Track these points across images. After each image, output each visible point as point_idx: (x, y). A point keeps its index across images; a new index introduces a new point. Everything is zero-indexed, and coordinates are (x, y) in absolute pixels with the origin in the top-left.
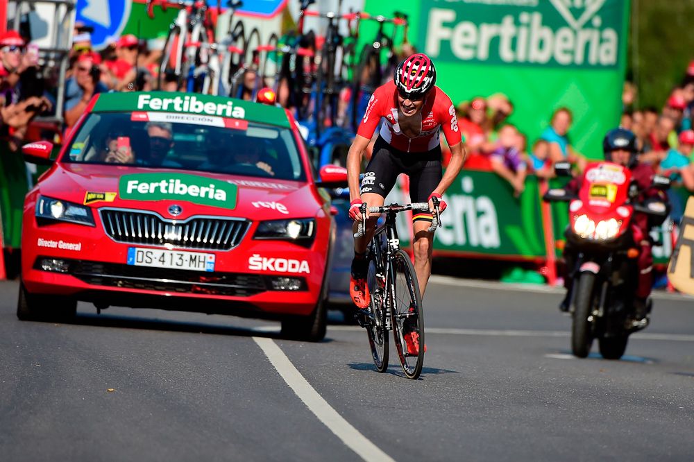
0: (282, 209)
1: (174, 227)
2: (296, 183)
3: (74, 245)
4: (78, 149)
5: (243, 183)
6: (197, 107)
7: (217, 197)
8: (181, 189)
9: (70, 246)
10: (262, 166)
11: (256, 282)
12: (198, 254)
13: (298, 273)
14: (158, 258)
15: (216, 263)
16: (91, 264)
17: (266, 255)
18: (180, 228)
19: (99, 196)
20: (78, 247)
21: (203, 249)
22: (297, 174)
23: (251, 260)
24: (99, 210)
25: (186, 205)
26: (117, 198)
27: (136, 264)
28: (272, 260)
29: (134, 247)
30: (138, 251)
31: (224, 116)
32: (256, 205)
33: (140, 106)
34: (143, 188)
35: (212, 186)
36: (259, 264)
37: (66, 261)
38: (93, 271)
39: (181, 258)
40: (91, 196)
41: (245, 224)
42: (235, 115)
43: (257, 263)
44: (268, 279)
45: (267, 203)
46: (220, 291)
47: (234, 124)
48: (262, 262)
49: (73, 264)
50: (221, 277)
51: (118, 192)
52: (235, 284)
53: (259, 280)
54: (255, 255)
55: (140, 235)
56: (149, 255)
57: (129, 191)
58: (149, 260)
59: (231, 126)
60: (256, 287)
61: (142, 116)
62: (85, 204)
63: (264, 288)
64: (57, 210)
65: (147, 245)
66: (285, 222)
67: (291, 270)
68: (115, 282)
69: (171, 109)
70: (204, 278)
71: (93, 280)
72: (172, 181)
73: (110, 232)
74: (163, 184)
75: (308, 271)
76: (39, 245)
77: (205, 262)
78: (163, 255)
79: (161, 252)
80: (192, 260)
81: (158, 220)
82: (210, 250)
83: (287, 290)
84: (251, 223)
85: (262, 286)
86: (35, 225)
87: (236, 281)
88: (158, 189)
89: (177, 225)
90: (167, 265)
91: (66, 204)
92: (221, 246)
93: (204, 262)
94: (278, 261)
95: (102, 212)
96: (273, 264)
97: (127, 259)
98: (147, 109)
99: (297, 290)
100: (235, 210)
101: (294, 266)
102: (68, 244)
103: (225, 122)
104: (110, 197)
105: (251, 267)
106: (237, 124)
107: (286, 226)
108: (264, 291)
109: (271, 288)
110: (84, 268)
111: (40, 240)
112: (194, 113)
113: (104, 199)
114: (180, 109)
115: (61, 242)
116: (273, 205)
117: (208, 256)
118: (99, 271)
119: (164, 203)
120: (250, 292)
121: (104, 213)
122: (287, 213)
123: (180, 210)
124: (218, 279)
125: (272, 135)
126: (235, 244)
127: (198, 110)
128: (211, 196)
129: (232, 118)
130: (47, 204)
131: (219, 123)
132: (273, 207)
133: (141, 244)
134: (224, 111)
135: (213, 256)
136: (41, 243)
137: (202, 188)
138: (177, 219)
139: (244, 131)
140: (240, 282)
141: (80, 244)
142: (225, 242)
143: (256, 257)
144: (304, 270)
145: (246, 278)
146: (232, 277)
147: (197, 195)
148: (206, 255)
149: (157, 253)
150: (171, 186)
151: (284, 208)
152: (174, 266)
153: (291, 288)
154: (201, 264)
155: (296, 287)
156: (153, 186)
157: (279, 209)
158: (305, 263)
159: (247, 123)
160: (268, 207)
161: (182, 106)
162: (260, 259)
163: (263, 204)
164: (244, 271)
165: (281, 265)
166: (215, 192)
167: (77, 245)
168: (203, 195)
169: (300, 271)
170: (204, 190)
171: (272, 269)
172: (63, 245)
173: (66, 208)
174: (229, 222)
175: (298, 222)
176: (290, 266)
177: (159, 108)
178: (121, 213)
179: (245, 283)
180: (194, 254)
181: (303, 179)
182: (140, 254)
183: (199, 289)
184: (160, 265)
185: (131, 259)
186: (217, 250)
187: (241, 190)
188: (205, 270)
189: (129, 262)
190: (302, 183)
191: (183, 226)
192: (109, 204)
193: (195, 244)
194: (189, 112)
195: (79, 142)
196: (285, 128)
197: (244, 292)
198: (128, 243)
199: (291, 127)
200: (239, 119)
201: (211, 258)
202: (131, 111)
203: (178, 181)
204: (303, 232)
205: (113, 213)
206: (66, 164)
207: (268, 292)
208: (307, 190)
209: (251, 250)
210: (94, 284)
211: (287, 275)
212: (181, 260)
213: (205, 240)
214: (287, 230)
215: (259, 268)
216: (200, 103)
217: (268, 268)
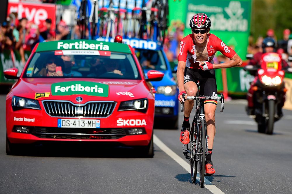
0: (131, 95)
1: (79, 108)
2: (136, 81)
3: (31, 119)
4: (30, 71)
5: (111, 83)
6: (86, 46)
7: (99, 92)
8: (81, 89)
11: (121, 132)
12: (92, 120)
13: (141, 126)
14: (73, 124)
15: (101, 124)
16: (40, 128)
17: (125, 118)
18: (82, 108)
19: (42, 95)
20: (33, 120)
21: (94, 118)
22: (136, 76)
23: (118, 121)
24: (42, 102)
25: (85, 96)
26: (50, 95)
27: (62, 127)
28: (128, 120)
29: (61, 119)
30: (63, 121)
31: (99, 50)
32: (118, 94)
33: (59, 48)
34: (63, 89)
35: (96, 86)
36: (122, 123)
37: (28, 127)
38: (41, 131)
39: (83, 123)
40: (38, 95)
41: (114, 104)
42: (104, 49)
43: (121, 123)
44: (126, 130)
45: (124, 92)
46: (104, 137)
47: (104, 53)
48: (123, 122)
49: (31, 129)
50: (104, 130)
51: (51, 92)
52: (111, 133)
53: (122, 131)
54: (119, 119)
55: (63, 113)
56: (68, 122)
57: (56, 91)
58: (68, 125)
59: (103, 54)
60: (121, 134)
61: (60, 53)
62: (35, 99)
63: (125, 134)
64: (22, 103)
65: (67, 117)
66: (133, 101)
67: (137, 125)
68: (52, 136)
69: (73, 48)
70: (95, 132)
71: (41, 136)
72: (77, 85)
73: (48, 112)
74: (72, 87)
75: (145, 124)
76: (14, 120)
77: (96, 124)
78: (75, 122)
79: (74, 120)
80: (89, 123)
81: (71, 105)
82: (98, 118)
83: (136, 134)
84: (116, 103)
85: (124, 134)
86: (12, 111)
87: (111, 132)
88: (70, 89)
89: (81, 107)
90: (77, 126)
91: (26, 99)
92: (103, 115)
93: (95, 124)
94: (131, 120)
95: (44, 102)
96: (128, 122)
97: (57, 125)
98: (62, 49)
99: (141, 134)
100: (108, 97)
101: (138, 122)
102: (28, 119)
103: (100, 53)
104: (47, 95)
105: (118, 125)
106: (106, 53)
107: (133, 103)
108: (125, 136)
109: (128, 134)
110: (37, 130)
111: (14, 117)
112: (85, 49)
113: (44, 96)
114: (77, 48)
115: (25, 118)
116: (127, 93)
117: (97, 121)
118: (44, 131)
119: (73, 96)
120: (118, 137)
121: (45, 103)
122: (133, 96)
123: (81, 99)
124: (102, 131)
125: (123, 57)
126: (110, 113)
127: (87, 48)
128: (96, 91)
129: (103, 50)
130: (17, 100)
131: (97, 53)
132: (127, 95)
133: (64, 117)
134: (99, 47)
135: (99, 121)
136: (15, 119)
137: (92, 87)
138: (81, 103)
139: (109, 57)
140: (113, 132)
141: (34, 119)
142: (105, 113)
143: (120, 120)
144: (144, 124)
145: (116, 130)
146: (109, 130)
147: (89, 91)
148: (96, 120)
149: (72, 121)
150: (76, 88)
151: (132, 94)
152: (81, 127)
153: (138, 133)
154: (94, 125)
155: (140, 133)
156: (68, 88)
158: (144, 121)
159: (110, 52)
160: (124, 94)
161: (78, 46)
162: (122, 120)
163: (122, 93)
164: (115, 127)
165: (132, 122)
166: (98, 89)
167: (33, 119)
168: (92, 91)
169: (142, 125)
170: (92, 88)
171: (128, 125)
172: (26, 120)
173: (26, 101)
174: (106, 104)
175: (140, 101)
176: (137, 123)
177: (67, 48)
178: (53, 102)
179: (116, 133)
180: (90, 120)
181: (139, 78)
182: (64, 122)
183: (93, 137)
184: (73, 127)
185: (59, 125)
186: (101, 118)
187: (110, 86)
188: (95, 127)
189: (58, 126)
190: (139, 81)
191: (84, 107)
192: (47, 98)
193: (90, 115)
194: (82, 49)
195: (31, 67)
196: (128, 54)
197: (116, 137)
198: (57, 117)
199: (132, 53)
200: (106, 51)
201: (98, 121)
202: (55, 51)
203: (80, 85)
204: (142, 105)
205: (49, 102)
207: (127, 136)
208: (142, 84)
209: (117, 116)
210: (42, 138)
211: (136, 127)
212: (84, 124)
213: (95, 113)
214: (134, 106)
215: (122, 125)
216: (87, 45)
217: (126, 124)
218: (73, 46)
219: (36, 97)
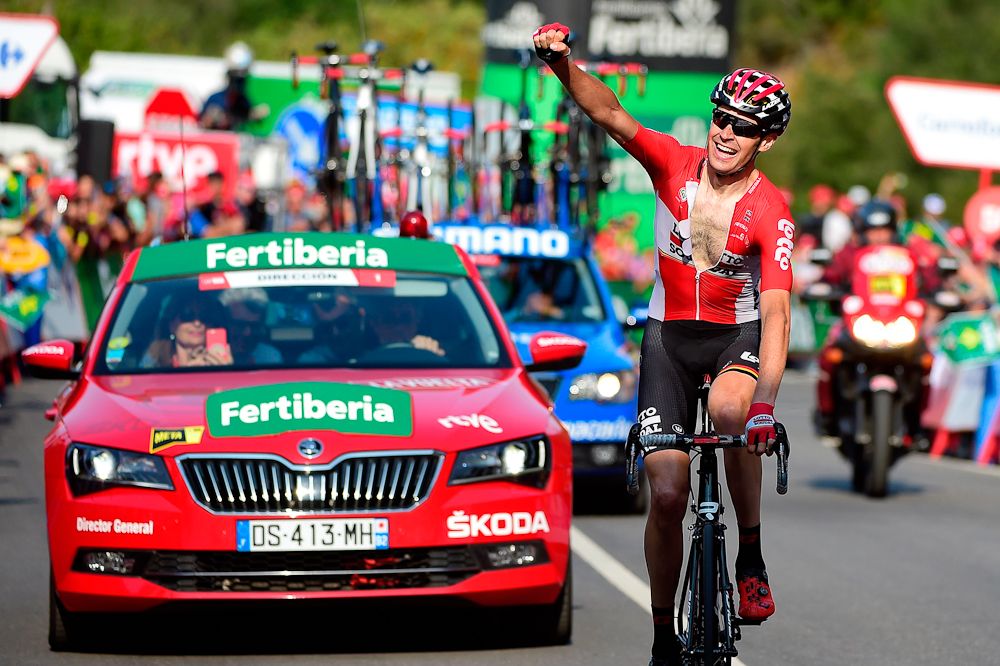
0: (490, 425)
1: (311, 478)
2: (491, 372)
3: (141, 525)
4: (117, 349)
5: (412, 383)
6: (306, 255)
7: (378, 418)
8: (315, 409)
9: (135, 528)
10: (423, 343)
11: (462, 558)
12: (358, 522)
13: (530, 534)
14: (290, 536)
15: (390, 534)
16: (175, 556)
17: (478, 510)
18: (323, 479)
19: (174, 436)
20: (148, 528)
21: (366, 512)
22: (492, 354)
23: (451, 522)
24: (178, 461)
25: (328, 437)
26: (206, 435)
27: (253, 549)
28: (486, 517)
29: (246, 520)
30: (254, 527)
31: (353, 267)
32: (446, 423)
33: (211, 264)
34: (249, 414)
35: (367, 398)
36: (465, 527)
37: (128, 554)
38: (179, 568)
39: (329, 532)
40: (160, 437)
41: (433, 460)
42: (372, 263)
43: (462, 526)
44: (480, 550)
45: (465, 418)
46: (401, 581)
47: (374, 279)
48: (469, 523)
49: (140, 558)
50: (402, 556)
51: (205, 424)
52: (428, 566)
53: (467, 554)
54: (456, 513)
55: (254, 497)
56: (274, 530)
57: (225, 421)
58: (274, 540)
59: (367, 282)
60: (463, 568)
61: (217, 281)
62: (152, 451)
63: (477, 568)
64: (104, 467)
65: (268, 513)
66: (497, 448)
67: (519, 531)
68: (218, 583)
69: (263, 264)
70: (372, 562)
71: (179, 583)
72: (297, 396)
73: (201, 498)
74: (283, 404)
75: (545, 527)
76: (79, 528)
77: (372, 533)
78: (298, 529)
79: (293, 524)
80: (350, 532)
81: (283, 469)
82: (379, 511)
83: (514, 565)
84: (442, 458)
85: (473, 565)
86: (69, 497)
87: (426, 560)
88: (274, 413)
89: (313, 473)
90: (307, 546)
91: (117, 453)
92: (397, 503)
93: (370, 534)
94: (496, 517)
95: (183, 462)
96: (488, 524)
97: (237, 542)
98: (223, 268)
99: (531, 563)
100: (412, 436)
101: (522, 523)
102: (130, 524)
103: (358, 277)
104: (194, 436)
105: (452, 535)
106: (378, 277)
107: (500, 455)
108: (476, 572)
109: (487, 565)
110: (162, 564)
111: (79, 520)
112: (303, 267)
113: (184, 439)
114: (278, 263)
115: (117, 521)
116: (475, 421)
117: (376, 522)
118: (189, 567)
119: (289, 438)
120: (455, 576)
121: (188, 464)
122: (499, 431)
123: (318, 447)
124: (398, 560)
125: (438, 290)
126: (421, 496)
127: (310, 261)
128: (368, 417)
129: (367, 268)
130: (85, 457)
131: (348, 279)
132: (476, 425)
133: (257, 513)
134: (353, 257)
135: (385, 522)
136: (83, 525)
137: (351, 404)
138: (313, 463)
139: (392, 289)
140: (435, 563)
141: (151, 523)
143: (459, 516)
144: (540, 527)
145: (444, 555)
146: (420, 555)
147: (343, 417)
148: (372, 521)
149: (287, 527)
150: (297, 406)
151: (495, 423)
152: (319, 547)
153: (520, 561)
154: (366, 538)
155: (530, 559)
156: (266, 408)
157: (486, 426)
158: (540, 515)
159: (394, 274)
160: (466, 424)
161: (280, 256)
162: (466, 518)
163: (457, 420)
164: (441, 543)
165: (502, 524)
166: (374, 410)
167: (146, 525)
168: (353, 416)
169: (534, 530)
170: (354, 406)
171: (486, 532)
172: (121, 527)
173: (118, 462)
174: (405, 460)
175: (522, 445)
176: (517, 523)
177: (243, 264)
178: (216, 463)
179: (445, 563)
180: (351, 523)
181: (505, 363)
182: (259, 531)
183: (364, 581)
184: (294, 547)
185: (243, 541)
186: (389, 511)
187: (414, 394)
188: (372, 547)
189: (240, 547)
190: (498, 372)
191: (328, 474)
192: (194, 448)
193: (351, 504)
194: (293, 267)
195: (118, 336)
196: (457, 276)
197: (445, 578)
198: (234, 514)
199: (467, 272)
200: (379, 269)
201: (381, 525)
202: (198, 274)
203: (308, 396)
204: (531, 461)
205: (203, 463)
206: (103, 379)
207: (484, 572)
208: (514, 381)
209: (448, 505)
210: (183, 591)
211: (513, 540)
212: (330, 535)
213: (368, 496)
214: (502, 462)
215: (464, 534)
216: (310, 249)
217: (480, 532)
218: (263, 257)
219: (155, 446)
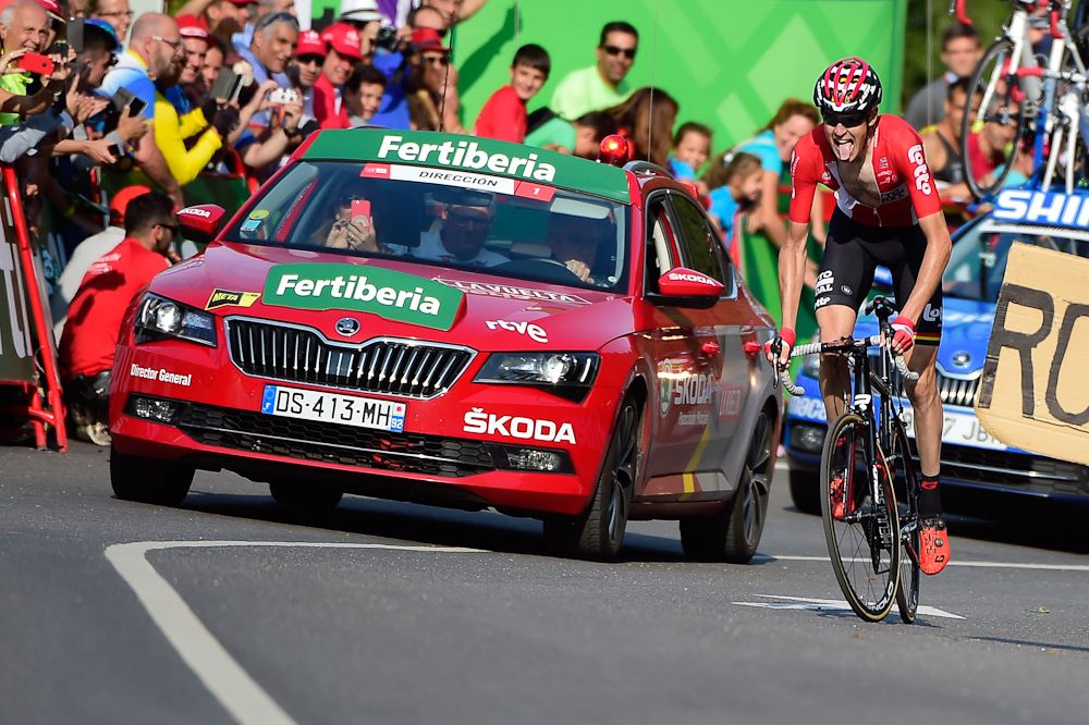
0: (537, 334)
1: (341, 355)
3: (182, 377)
4: (256, 219)
6: (476, 159)
7: (423, 308)
8: (366, 292)
9: (175, 379)
11: (475, 453)
12: (377, 402)
13: (554, 442)
14: (312, 406)
15: (405, 419)
16: (205, 410)
17: (498, 410)
18: (352, 357)
19: (230, 297)
20: (186, 381)
21: (387, 394)
23: (468, 417)
24: (226, 321)
26: (258, 302)
27: (276, 413)
28: (506, 419)
29: (275, 385)
30: (281, 392)
32: (491, 325)
33: (382, 154)
34: (304, 288)
35: (419, 290)
36: (483, 424)
37: (174, 403)
38: (208, 421)
39: (348, 408)
40: (218, 297)
41: (462, 356)
43: (477, 422)
44: (500, 451)
45: (513, 323)
46: (414, 467)
47: (532, 191)
48: (487, 420)
49: (181, 405)
50: (417, 441)
51: (262, 292)
52: (439, 455)
53: (482, 451)
54: (474, 409)
55: (285, 365)
56: (298, 398)
57: (281, 291)
58: (297, 408)
59: (524, 194)
60: (475, 463)
61: (381, 170)
62: (207, 309)
63: (490, 465)
64: (167, 320)
65: (295, 382)
66: (541, 356)
67: (539, 436)
70: (387, 443)
71: (206, 436)
72: (354, 278)
73: (236, 357)
74: (338, 282)
75: (571, 439)
76: (134, 374)
77: (390, 415)
78: (320, 401)
79: (318, 395)
80: (368, 411)
81: (317, 341)
82: (399, 395)
85: (487, 462)
87: (439, 449)
88: (327, 289)
89: (348, 351)
90: (326, 418)
91: (183, 309)
92: (418, 390)
93: (387, 416)
95: (229, 322)
96: (507, 425)
97: (261, 404)
98: (393, 160)
99: (554, 471)
100: (451, 332)
101: (545, 430)
102: (172, 375)
103: (517, 187)
104: (247, 300)
105: (466, 429)
106: (537, 191)
107: (544, 364)
108: (491, 469)
110: (194, 416)
111: (133, 366)
112: (470, 170)
113: (238, 301)
114: (447, 162)
115: (163, 371)
116: (522, 327)
117: (394, 405)
118: (216, 422)
120: (465, 469)
121: (234, 325)
122: (545, 341)
123: (355, 327)
124: (412, 445)
125: (599, 213)
126: (445, 384)
127: (477, 166)
128: (413, 306)
129: (532, 181)
132: (522, 331)
133: (285, 380)
134: (522, 168)
135: (403, 406)
136: (136, 371)
137: (402, 293)
138: (346, 340)
139: (547, 204)
140: (448, 453)
141: (189, 376)
142: (425, 385)
143: (478, 412)
144: (566, 438)
145: (457, 447)
146: (433, 443)
147: (390, 303)
148: (391, 404)
149: (311, 397)
150: (350, 287)
151: (543, 333)
152: (337, 420)
153: (541, 467)
154: (383, 419)
155: (552, 467)
156: (321, 284)
157: (532, 333)
158: (567, 427)
159: (555, 191)
160: (512, 329)
161: (451, 156)
162: (485, 416)
163: (504, 325)
164: (456, 434)
165: (522, 428)
166: (422, 301)
167: (185, 377)
168: (400, 304)
169: (559, 440)
170: (404, 295)
171: (504, 432)
172: (166, 377)
173: (181, 315)
174: (435, 351)
175: (566, 358)
176: (539, 430)
177: (412, 159)
178: (259, 328)
179: (457, 455)
180: (371, 402)
182: (284, 396)
183: (380, 461)
184: (314, 417)
185: (268, 404)
186: (410, 397)
188: (388, 428)
189: (264, 410)
191: (358, 353)
192: (243, 311)
193: (374, 384)
194: (461, 169)
195: (263, 208)
196: (620, 203)
197: (454, 469)
198: (265, 377)
200: (542, 183)
201: (399, 409)
202: (365, 162)
203: (363, 280)
204: (572, 374)
205: (247, 326)
207: (498, 471)
209: (469, 400)
210: (207, 444)
211: (533, 444)
212: (349, 411)
213: (393, 378)
214: (544, 371)
215: (482, 430)
216: (483, 155)
217: (496, 430)
218: (434, 155)
219: (212, 304)
